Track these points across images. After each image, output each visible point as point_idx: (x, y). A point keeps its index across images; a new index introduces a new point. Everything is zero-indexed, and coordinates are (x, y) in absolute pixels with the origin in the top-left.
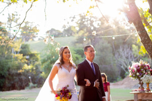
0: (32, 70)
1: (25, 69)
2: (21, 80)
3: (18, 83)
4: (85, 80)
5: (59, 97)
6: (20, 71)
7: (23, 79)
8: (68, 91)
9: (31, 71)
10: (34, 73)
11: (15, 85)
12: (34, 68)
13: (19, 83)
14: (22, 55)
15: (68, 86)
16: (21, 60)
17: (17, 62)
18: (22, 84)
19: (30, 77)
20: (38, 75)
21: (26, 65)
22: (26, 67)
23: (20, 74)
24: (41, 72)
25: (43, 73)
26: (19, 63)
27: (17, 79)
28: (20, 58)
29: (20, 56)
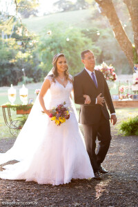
0: (29, 59)
1: (19, 59)
2: (14, 73)
3: (10, 77)
4: (85, 96)
5: (54, 117)
6: (12, 61)
7: (17, 72)
8: (65, 109)
9: (27, 60)
10: (31, 63)
11: (6, 79)
12: (31, 57)
13: (12, 76)
14: (14, 39)
15: (65, 103)
16: (13, 46)
17: (8, 50)
18: (15, 77)
19: (23, 70)
20: (36, 65)
21: (20, 53)
22: (21, 55)
23: (12, 65)
24: (40, 62)
25: (42, 63)
26: (11, 51)
27: (8, 71)
28: (12, 44)
29: (13, 41)
